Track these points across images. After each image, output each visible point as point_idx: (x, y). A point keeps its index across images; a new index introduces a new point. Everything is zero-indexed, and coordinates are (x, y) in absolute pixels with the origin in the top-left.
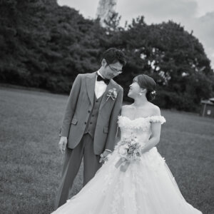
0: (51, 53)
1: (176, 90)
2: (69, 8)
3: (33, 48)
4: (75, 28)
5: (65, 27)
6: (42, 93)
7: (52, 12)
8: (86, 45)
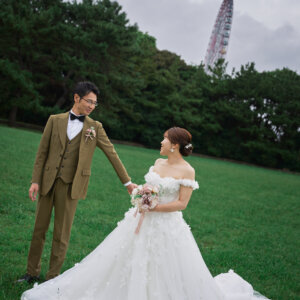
0: (147, 103)
1: (289, 147)
2: (169, 53)
3: (127, 97)
4: (176, 75)
5: (164, 74)
6: (135, 148)
7: (150, 57)
8: (186, 94)
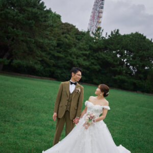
0: (57, 54)
2: (69, 24)
3: (45, 51)
4: (73, 38)
5: (66, 37)
8: (80, 49)
